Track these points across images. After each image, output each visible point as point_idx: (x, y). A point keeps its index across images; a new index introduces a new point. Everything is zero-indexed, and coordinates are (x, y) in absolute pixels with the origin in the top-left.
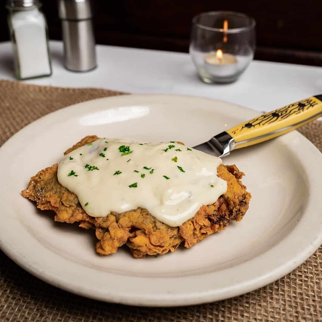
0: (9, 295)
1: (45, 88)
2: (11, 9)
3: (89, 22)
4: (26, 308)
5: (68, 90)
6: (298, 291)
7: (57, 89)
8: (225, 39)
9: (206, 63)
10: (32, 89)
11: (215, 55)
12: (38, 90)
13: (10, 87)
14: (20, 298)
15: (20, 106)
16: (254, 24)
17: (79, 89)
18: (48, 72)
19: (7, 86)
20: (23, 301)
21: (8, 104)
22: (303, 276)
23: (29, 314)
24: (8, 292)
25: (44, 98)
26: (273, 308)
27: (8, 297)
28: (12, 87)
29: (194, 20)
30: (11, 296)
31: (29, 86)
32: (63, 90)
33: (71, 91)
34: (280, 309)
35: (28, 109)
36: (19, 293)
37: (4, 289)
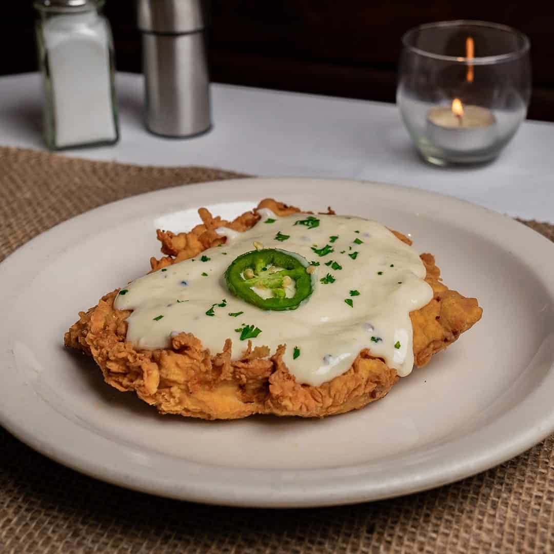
0: (22, 505)
1: (104, 165)
2: (43, 10)
3: (198, 37)
4: (50, 523)
5: (150, 169)
6: (531, 519)
7: (128, 168)
8: (470, 77)
9: (430, 123)
10: (77, 167)
11: (450, 109)
12: (88, 169)
13: (33, 162)
14: (40, 509)
15: (53, 200)
16: (527, 46)
17: (172, 170)
18: (110, 134)
19: (28, 160)
20: (45, 515)
21: (28, 195)
22: (545, 498)
23: (54, 532)
24: (20, 500)
25: (100, 184)
26: (480, 542)
27: (20, 507)
28: (39, 163)
29: (406, 38)
30: (25, 506)
31: (71, 162)
32: (140, 169)
33: (155, 173)
34: (490, 545)
35: (69, 205)
36: (39, 502)
37: (13, 496)
